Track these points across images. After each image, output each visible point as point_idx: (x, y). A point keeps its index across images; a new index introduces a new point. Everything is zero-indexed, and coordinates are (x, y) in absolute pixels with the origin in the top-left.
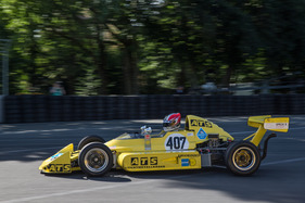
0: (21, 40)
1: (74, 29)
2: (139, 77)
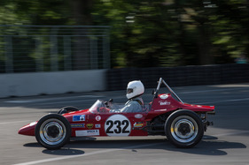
1: (160, 14)
2: (212, 50)
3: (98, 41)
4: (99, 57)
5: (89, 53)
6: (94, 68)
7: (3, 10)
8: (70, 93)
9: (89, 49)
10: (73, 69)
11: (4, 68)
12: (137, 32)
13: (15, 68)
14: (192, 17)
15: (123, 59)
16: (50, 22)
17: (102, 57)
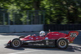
0: (48, 11)
1: (61, 7)
2: (78, 19)
3: (42, 15)
4: (41, 20)
5: (39, 19)
6: (40, 24)
7: (13, 5)
8: (32, 31)
9: (39, 18)
10: (33, 24)
11: (13, 23)
12: (54, 13)
13: (15, 23)
14: (72, 8)
15: (49, 21)
16: (27, 9)
17: (43, 20)
